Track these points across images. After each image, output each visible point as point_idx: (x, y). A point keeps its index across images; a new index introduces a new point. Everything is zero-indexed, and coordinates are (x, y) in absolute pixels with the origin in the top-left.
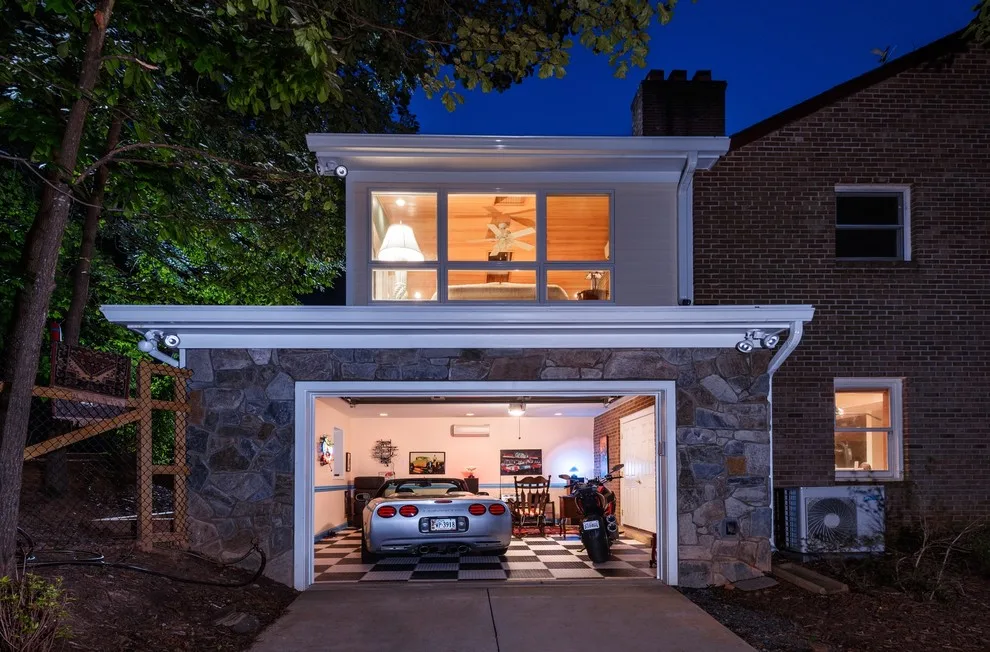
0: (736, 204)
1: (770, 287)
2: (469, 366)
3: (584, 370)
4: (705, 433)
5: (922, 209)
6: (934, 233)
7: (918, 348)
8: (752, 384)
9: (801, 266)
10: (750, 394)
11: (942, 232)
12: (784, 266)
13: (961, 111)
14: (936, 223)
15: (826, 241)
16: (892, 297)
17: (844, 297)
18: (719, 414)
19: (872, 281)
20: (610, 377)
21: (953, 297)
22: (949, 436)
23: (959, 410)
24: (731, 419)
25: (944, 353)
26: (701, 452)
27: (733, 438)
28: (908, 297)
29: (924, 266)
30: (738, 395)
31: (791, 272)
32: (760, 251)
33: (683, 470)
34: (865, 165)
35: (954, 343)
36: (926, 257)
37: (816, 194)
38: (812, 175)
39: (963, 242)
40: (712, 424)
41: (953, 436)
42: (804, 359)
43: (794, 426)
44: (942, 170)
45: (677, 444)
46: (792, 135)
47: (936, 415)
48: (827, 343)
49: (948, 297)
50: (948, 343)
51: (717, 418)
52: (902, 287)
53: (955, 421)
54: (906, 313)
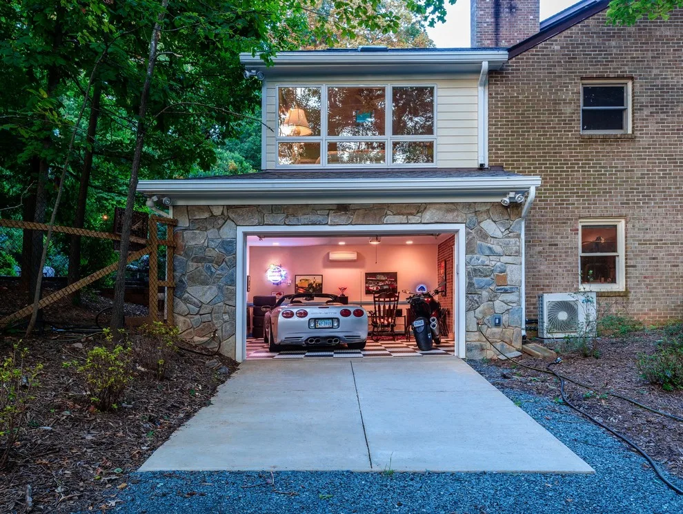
0: (516, 95)
1: (537, 153)
2: (340, 215)
3: (410, 217)
4: (483, 258)
5: (639, 96)
6: (645, 113)
7: (634, 196)
8: (511, 226)
9: (558, 138)
10: (510, 232)
11: (651, 113)
12: (547, 138)
13: (664, 26)
14: (647, 106)
15: (574, 120)
16: (618, 160)
17: (586, 160)
18: (491, 246)
19: (604, 149)
20: (425, 222)
21: (658, 159)
22: (654, 259)
23: (662, 240)
24: (497, 249)
25: (652, 199)
26: (480, 271)
27: (500, 261)
28: (628, 159)
29: (640, 137)
30: (502, 232)
31: (552, 142)
32: (531, 128)
33: (469, 283)
34: (601, 65)
35: (658, 192)
36: (640, 130)
37: (568, 87)
38: (566, 73)
39: (665, 119)
40: (487, 252)
41: (657, 258)
42: (559, 204)
43: (552, 252)
44: (653, 68)
45: (466, 265)
46: (552, 44)
47: (646, 244)
48: (574, 193)
49: (655, 159)
50: (654, 192)
51: (490, 249)
52: (625, 152)
53: (658, 247)
54: (627, 171)
